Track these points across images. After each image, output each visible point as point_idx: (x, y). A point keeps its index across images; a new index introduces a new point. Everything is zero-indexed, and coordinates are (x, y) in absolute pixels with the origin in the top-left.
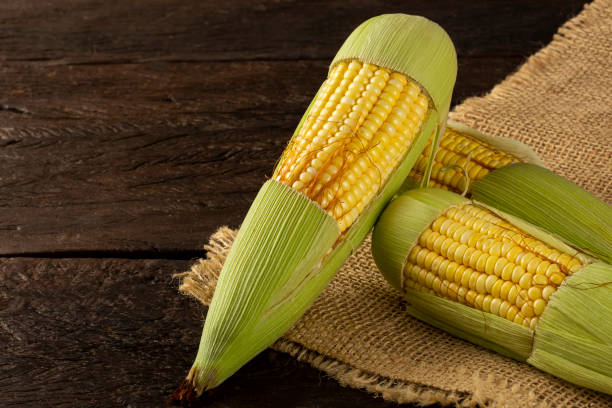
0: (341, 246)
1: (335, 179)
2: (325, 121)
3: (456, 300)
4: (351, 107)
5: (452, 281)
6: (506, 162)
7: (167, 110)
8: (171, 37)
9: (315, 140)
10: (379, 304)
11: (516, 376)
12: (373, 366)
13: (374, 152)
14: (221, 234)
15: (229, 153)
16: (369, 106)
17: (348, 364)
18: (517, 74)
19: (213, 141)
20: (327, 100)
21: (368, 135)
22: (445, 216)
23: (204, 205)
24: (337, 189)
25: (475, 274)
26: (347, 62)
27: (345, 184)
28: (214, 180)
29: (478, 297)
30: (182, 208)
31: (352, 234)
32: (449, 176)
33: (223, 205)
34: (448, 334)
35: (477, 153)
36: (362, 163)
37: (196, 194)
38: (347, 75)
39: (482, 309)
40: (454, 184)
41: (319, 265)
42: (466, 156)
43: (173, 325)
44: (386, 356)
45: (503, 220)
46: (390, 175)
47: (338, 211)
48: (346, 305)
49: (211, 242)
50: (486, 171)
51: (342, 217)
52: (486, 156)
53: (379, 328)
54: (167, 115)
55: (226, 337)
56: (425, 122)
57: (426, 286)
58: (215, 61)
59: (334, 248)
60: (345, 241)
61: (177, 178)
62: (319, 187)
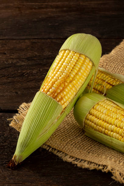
0: (63, 114)
1: (61, 91)
2: (58, 71)
3: (102, 132)
4: (67, 66)
5: (100, 126)
6: (118, 83)
7: (5, 57)
8: (6, 30)
9: (55, 77)
10: (76, 131)
11: (121, 159)
12: (74, 154)
13: (74, 82)
14: (23, 105)
15: (25, 74)
16: (73, 66)
17: (66, 154)
18: (120, 45)
19: (20, 69)
20: (58, 63)
21: (72, 76)
22: (98, 104)
23: (17, 93)
24: (62, 94)
25: (108, 125)
26: (65, 50)
27: (65, 93)
28: (20, 84)
29: (109, 132)
30: (10, 94)
31: (67, 109)
32: (99, 88)
33: (23, 93)
34: (99, 143)
35: (108, 80)
36: (70, 86)
37: (15, 89)
38: (65, 55)
39: (110, 136)
40: (101, 90)
41: (56, 120)
42: (104, 81)
43: (7, 138)
44: (78, 151)
45: (117, 105)
46: (80, 89)
47: (62, 102)
48: (65, 131)
49: (20, 108)
50: (111, 87)
51: (63, 104)
52: (111, 81)
53: (76, 140)
54: (5, 59)
55: (25, 145)
56: (91, 70)
57: (91, 127)
58: (20, 39)
59: (61, 114)
60: (65, 112)
61: (8, 83)
62: (56, 94)
